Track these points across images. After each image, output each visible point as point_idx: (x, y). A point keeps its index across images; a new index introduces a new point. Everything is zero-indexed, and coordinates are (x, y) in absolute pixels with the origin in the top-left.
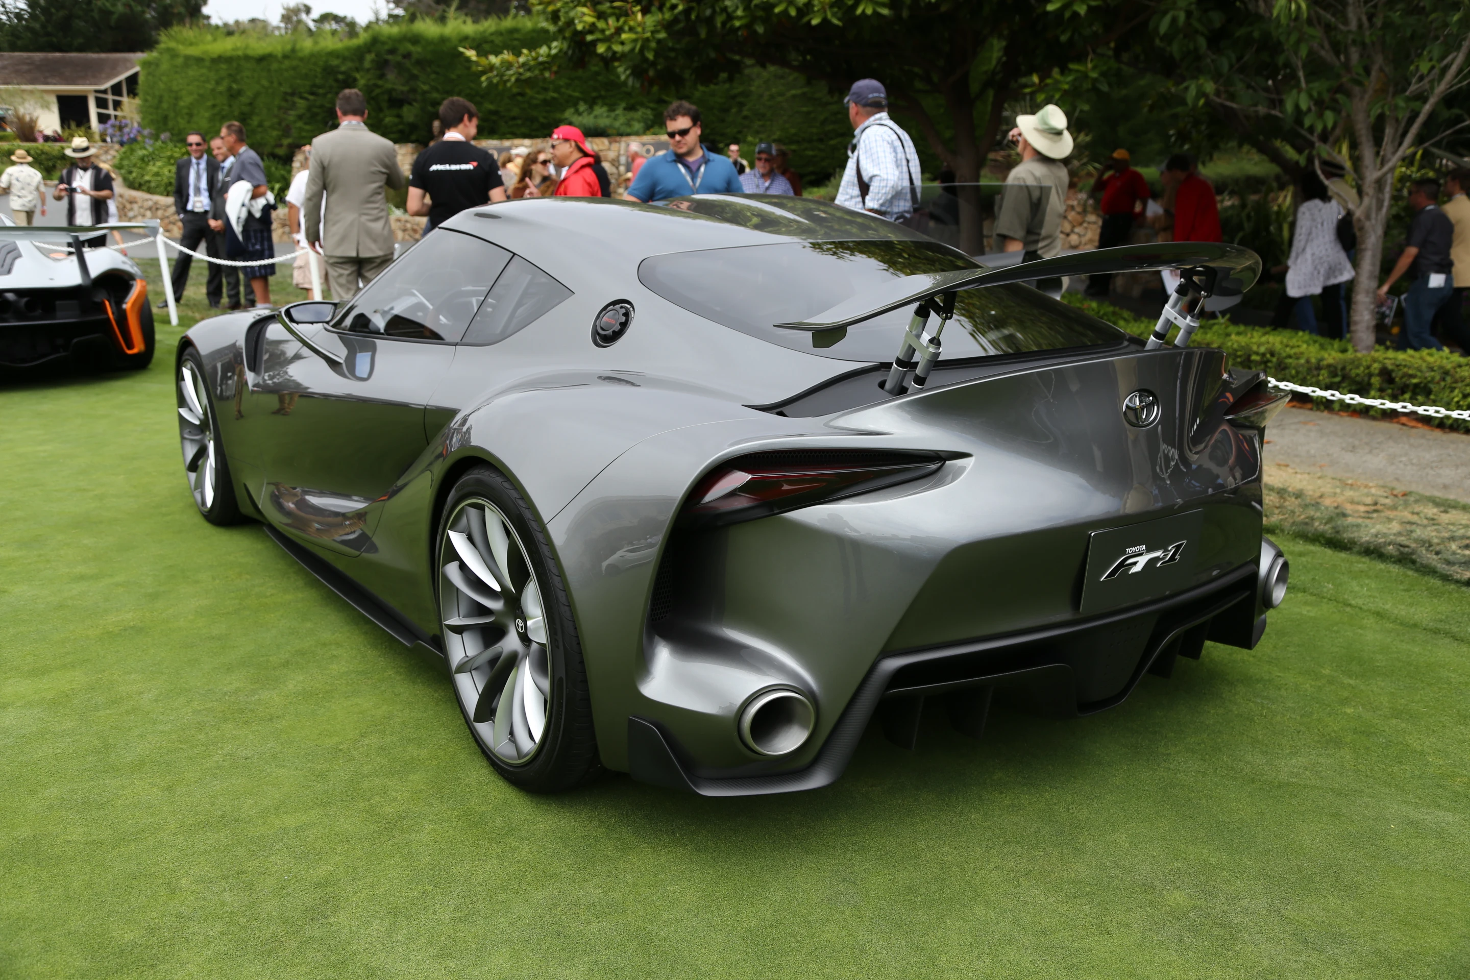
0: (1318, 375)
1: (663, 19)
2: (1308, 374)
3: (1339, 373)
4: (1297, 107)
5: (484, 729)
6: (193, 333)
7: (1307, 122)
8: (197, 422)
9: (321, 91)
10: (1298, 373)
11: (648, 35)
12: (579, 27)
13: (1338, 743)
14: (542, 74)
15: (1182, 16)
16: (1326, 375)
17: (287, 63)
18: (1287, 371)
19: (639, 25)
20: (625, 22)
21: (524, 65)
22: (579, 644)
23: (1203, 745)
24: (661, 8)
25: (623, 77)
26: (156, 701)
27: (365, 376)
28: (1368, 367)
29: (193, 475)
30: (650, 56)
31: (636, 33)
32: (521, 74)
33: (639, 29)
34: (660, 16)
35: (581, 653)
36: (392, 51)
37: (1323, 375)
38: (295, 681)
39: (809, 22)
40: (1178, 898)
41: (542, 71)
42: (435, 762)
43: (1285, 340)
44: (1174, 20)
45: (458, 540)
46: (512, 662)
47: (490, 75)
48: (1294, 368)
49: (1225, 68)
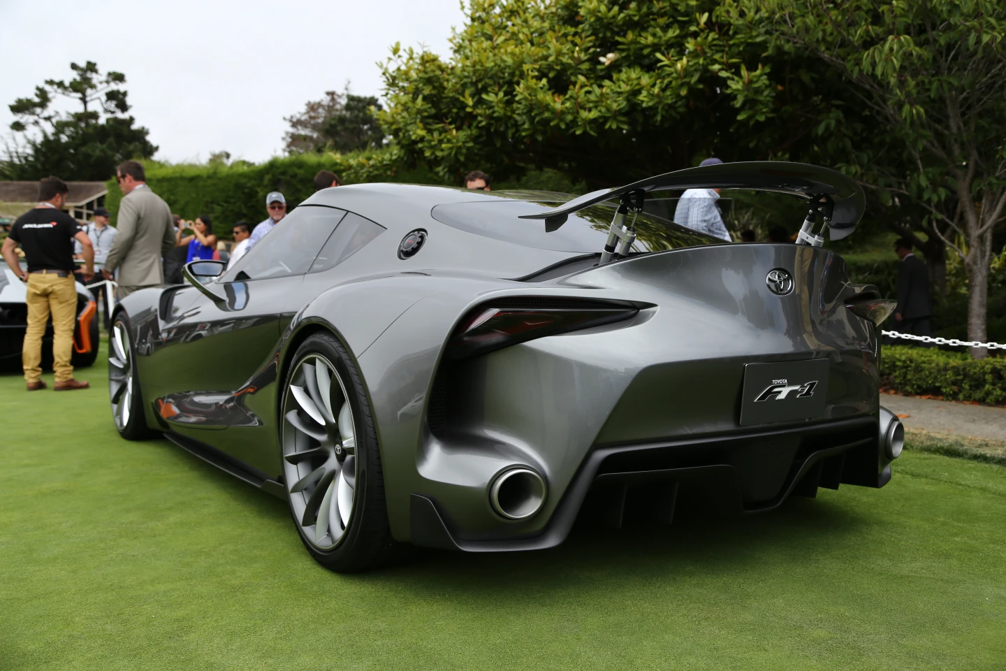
0: (946, 375)
1: (471, 134)
2: (938, 374)
3: (962, 373)
4: (919, 186)
5: (308, 530)
6: (124, 302)
7: (926, 196)
8: (121, 366)
9: (232, 200)
10: (930, 373)
11: (460, 144)
12: (413, 137)
13: (947, 556)
14: (386, 173)
15: (833, 123)
16: (951, 374)
17: (210, 182)
18: (923, 373)
19: (454, 138)
20: (445, 137)
21: (373, 166)
22: (377, 444)
23: (845, 556)
24: (469, 127)
25: (441, 174)
26: (71, 527)
27: (241, 307)
28: (983, 368)
29: (115, 406)
30: (462, 159)
31: (452, 143)
32: (370, 172)
33: (454, 141)
34: (469, 132)
35: (379, 451)
36: (284, 173)
37: (949, 374)
38: (174, 518)
39: (575, 132)
40: (821, 633)
41: (385, 171)
42: (272, 558)
43: (920, 352)
44: (827, 127)
45: (297, 392)
46: (332, 476)
47: (349, 172)
48: (927, 370)
49: (865, 160)
